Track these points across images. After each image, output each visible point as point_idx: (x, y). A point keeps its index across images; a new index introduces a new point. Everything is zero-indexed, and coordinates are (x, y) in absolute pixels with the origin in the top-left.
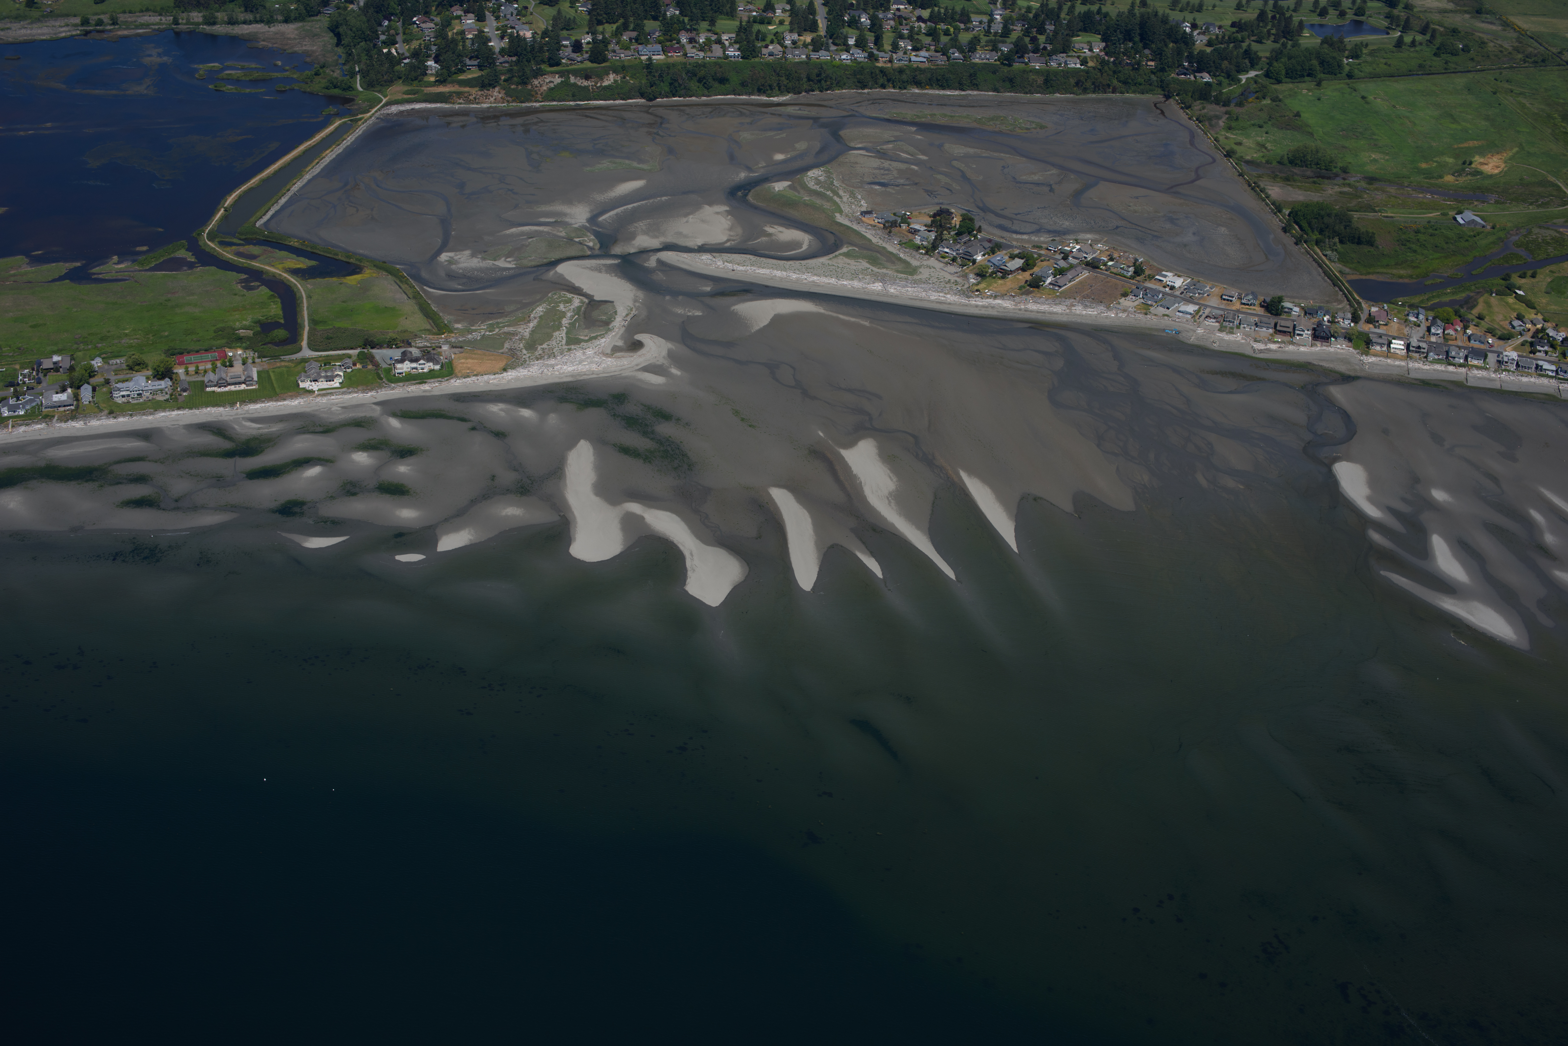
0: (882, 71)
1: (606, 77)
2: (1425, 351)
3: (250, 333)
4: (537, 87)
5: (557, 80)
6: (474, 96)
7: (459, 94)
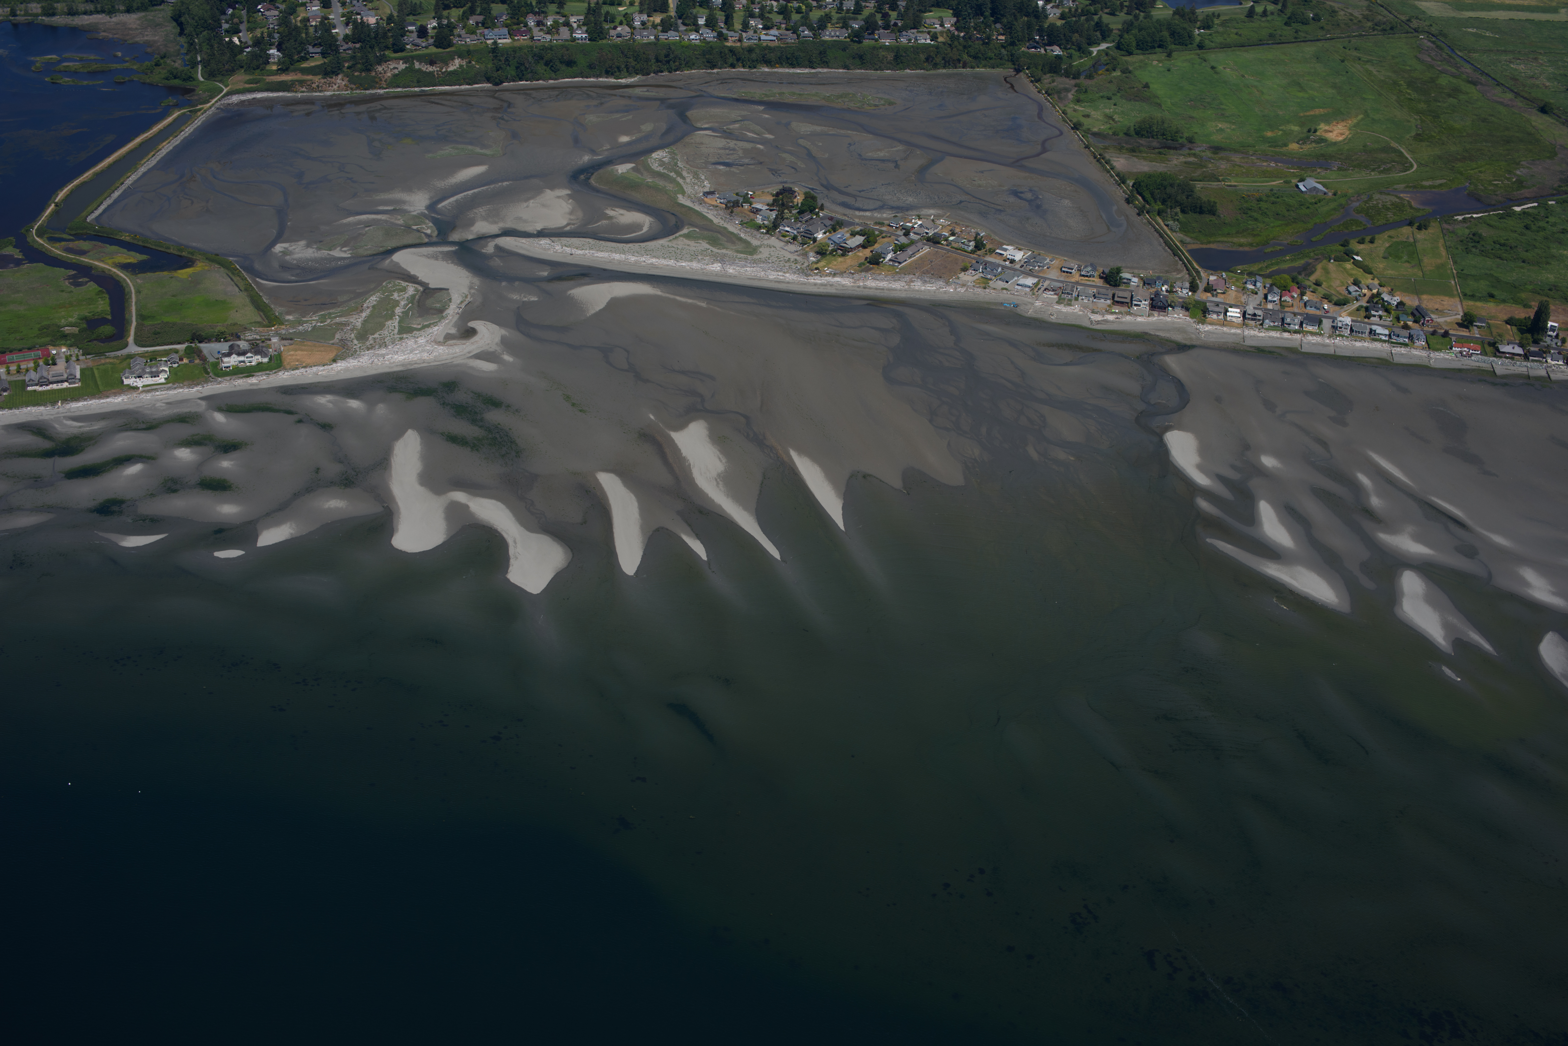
0: (732, 50)
1: (451, 62)
2: (1261, 318)
3: (75, 330)
4: (381, 73)
5: (402, 66)
6: (317, 84)
7: (302, 83)
